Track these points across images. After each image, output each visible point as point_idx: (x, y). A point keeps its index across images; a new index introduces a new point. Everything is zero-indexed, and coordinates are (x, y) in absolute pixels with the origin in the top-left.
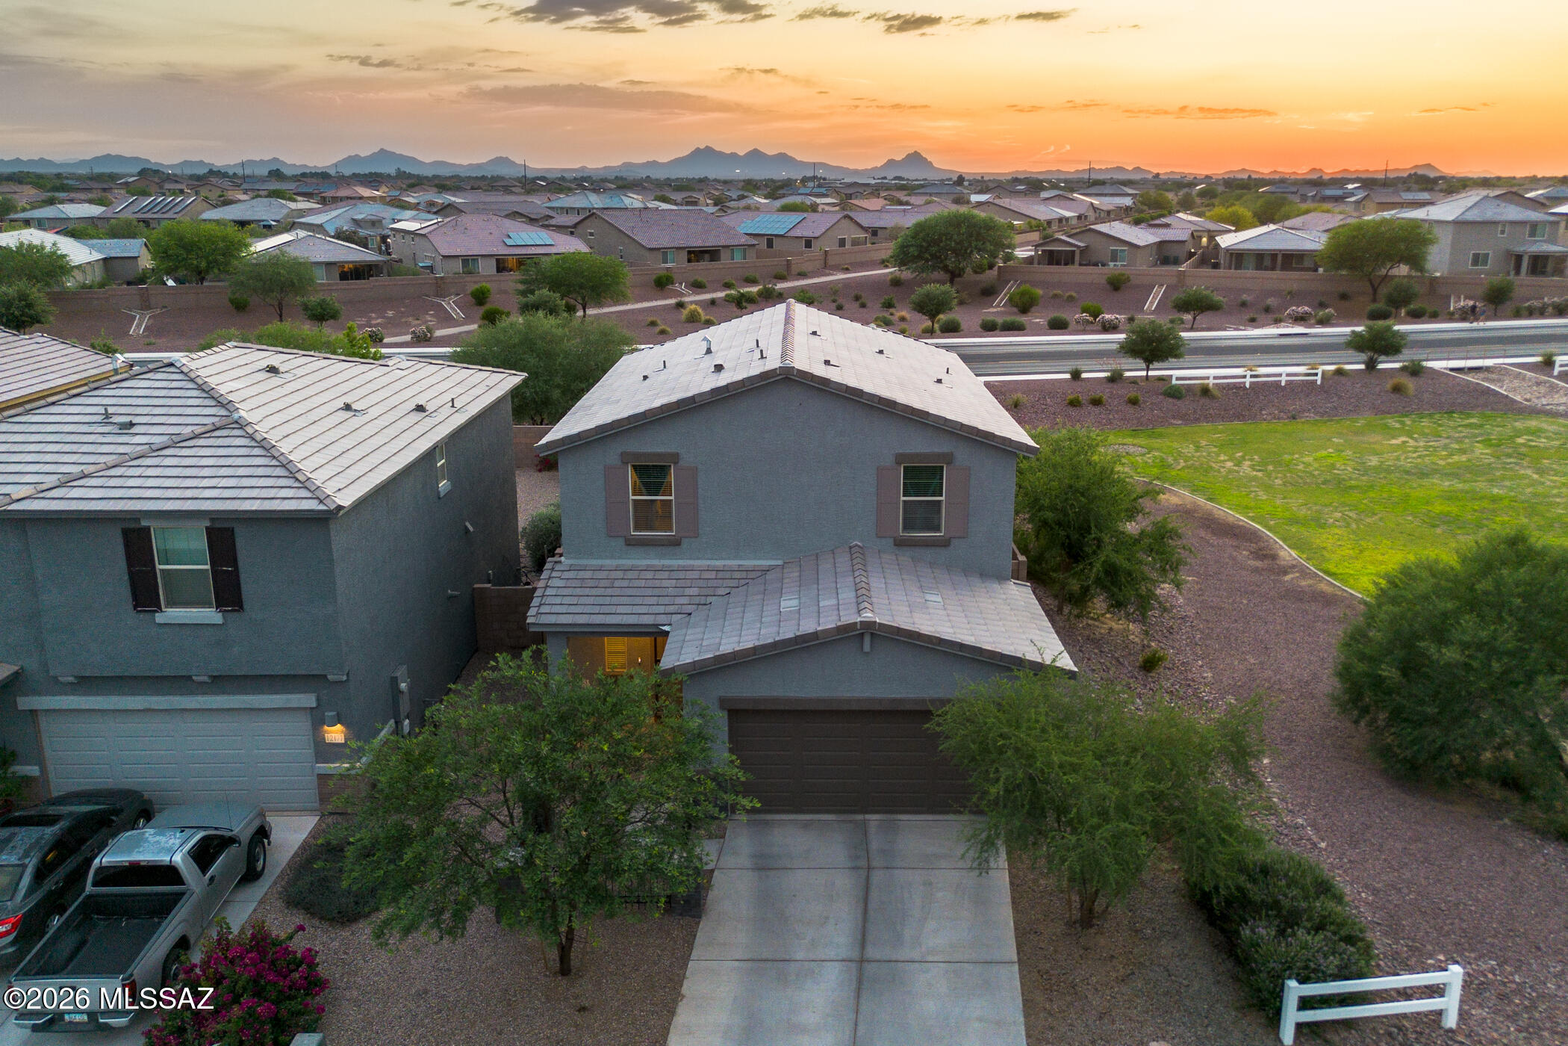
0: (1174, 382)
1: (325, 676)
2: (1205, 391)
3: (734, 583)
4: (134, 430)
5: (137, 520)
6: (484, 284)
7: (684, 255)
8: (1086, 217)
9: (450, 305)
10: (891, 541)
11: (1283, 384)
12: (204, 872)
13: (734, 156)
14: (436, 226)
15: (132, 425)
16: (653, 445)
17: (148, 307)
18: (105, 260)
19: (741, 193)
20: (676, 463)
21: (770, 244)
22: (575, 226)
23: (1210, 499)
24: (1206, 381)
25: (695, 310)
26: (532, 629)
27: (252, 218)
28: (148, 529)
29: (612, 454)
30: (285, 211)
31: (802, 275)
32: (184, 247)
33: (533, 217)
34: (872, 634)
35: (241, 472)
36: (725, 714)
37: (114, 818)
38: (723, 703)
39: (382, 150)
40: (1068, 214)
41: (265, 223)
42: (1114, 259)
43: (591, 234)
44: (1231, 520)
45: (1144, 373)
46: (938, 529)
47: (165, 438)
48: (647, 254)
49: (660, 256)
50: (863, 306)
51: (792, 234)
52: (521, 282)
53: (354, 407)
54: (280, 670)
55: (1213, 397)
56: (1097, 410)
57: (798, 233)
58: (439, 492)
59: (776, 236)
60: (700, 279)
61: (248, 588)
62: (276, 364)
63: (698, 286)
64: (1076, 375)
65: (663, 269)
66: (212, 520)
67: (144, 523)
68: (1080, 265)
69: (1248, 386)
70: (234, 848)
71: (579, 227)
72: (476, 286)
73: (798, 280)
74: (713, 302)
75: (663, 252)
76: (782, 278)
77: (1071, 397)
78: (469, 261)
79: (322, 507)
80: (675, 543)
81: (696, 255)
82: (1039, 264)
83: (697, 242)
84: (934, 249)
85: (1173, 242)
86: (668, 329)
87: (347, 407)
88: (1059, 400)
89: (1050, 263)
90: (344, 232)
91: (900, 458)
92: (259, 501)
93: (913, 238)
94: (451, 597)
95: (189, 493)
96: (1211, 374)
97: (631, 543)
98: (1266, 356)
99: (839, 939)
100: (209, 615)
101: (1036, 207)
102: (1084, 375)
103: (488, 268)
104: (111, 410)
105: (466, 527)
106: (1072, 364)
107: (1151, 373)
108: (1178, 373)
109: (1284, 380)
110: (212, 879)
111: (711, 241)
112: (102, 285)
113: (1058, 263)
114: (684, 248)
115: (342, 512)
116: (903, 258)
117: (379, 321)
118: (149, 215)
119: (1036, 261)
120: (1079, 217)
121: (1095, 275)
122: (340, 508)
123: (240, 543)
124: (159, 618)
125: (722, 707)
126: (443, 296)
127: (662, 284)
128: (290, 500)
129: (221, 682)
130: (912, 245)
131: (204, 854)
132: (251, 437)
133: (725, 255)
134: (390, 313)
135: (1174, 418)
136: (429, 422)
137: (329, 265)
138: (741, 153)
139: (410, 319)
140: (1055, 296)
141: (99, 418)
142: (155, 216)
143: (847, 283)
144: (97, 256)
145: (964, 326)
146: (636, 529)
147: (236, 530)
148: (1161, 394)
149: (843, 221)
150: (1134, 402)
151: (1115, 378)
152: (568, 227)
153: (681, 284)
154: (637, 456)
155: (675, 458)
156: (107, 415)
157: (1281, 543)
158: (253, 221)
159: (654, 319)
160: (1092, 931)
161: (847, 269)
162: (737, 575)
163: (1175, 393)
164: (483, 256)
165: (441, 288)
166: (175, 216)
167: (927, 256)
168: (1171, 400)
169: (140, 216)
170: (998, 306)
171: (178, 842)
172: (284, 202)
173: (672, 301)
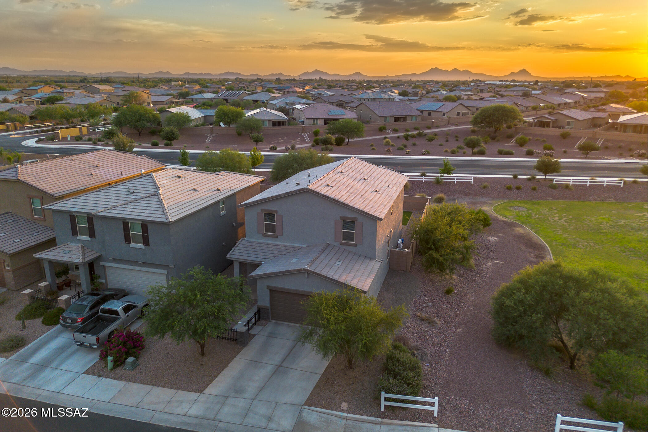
0: (554, 182)
1: (168, 266)
2: (567, 187)
3: (289, 251)
4: (134, 194)
5: (126, 220)
6: (318, 129)
7: (393, 119)
8: (579, 102)
9: (306, 137)
10: (339, 243)
11: (605, 186)
12: (126, 314)
13: (446, 71)
14: (307, 107)
15: (134, 192)
16: (270, 207)
17: (213, 133)
18: (204, 116)
19: (438, 89)
20: (277, 213)
21: (430, 114)
22: (356, 107)
23: (536, 232)
24: (569, 183)
25: (388, 141)
26: (228, 259)
27: (259, 99)
28: (128, 222)
29: (259, 209)
30: (270, 97)
31: (438, 127)
32: (224, 114)
33: (347, 102)
34: (308, 273)
35: (152, 209)
36: (268, 291)
37: (114, 296)
38: (268, 287)
39: (316, 70)
40: (569, 101)
41: (263, 101)
42: (568, 125)
43: (361, 110)
44: (538, 241)
45: (544, 177)
46: (353, 241)
47: (140, 197)
48: (379, 118)
49: (383, 119)
50: (457, 140)
51: (437, 111)
52: (327, 130)
53: (196, 189)
54: (157, 263)
55: (570, 189)
56: (517, 191)
57: (440, 110)
58: (220, 215)
59: (432, 111)
60: (396, 128)
61: (150, 240)
62: (180, 175)
63: (395, 131)
64: (515, 177)
65: (383, 124)
66: (142, 221)
67: (127, 221)
68: (553, 127)
69: (588, 186)
70: (136, 309)
71: (358, 107)
72: (315, 130)
73: (435, 129)
74: (398, 137)
75: (385, 118)
76: (429, 128)
77: (507, 186)
78: (315, 120)
79: (166, 221)
80: (276, 237)
81: (397, 119)
82: (535, 126)
83: (398, 114)
84: (487, 120)
85: (599, 118)
86: (375, 148)
87: (194, 189)
88: (503, 186)
89: (540, 126)
90: (281, 107)
91: (342, 218)
92: (152, 218)
93: (480, 115)
94: (223, 245)
95: (138, 214)
96: (571, 180)
97: (265, 236)
98: (609, 172)
99: (277, 359)
100: (141, 246)
101: (555, 98)
102: (519, 177)
103: (321, 123)
104: (130, 188)
105: (233, 225)
106: (515, 172)
107: (547, 177)
108: (556, 178)
109: (605, 184)
110: (128, 316)
111: (404, 114)
112: (203, 125)
113: (544, 127)
114: (393, 116)
115: (171, 223)
116: (475, 122)
117: (282, 141)
118: (228, 98)
119: (533, 125)
120: (575, 102)
121: (557, 132)
122: (170, 222)
123: (149, 228)
124: (131, 246)
125: (267, 289)
126: (304, 132)
127: (382, 130)
128: (160, 218)
129: (145, 264)
130: (479, 118)
131: (127, 309)
132: (159, 199)
133: (409, 119)
134: (286, 138)
135: (549, 197)
136: (219, 194)
137: (269, 121)
138: (449, 70)
139: (292, 141)
140: (537, 140)
141: (127, 190)
142: (229, 98)
143: (453, 131)
144: (202, 115)
145: (487, 152)
146: (266, 231)
147: (148, 225)
148: (548, 187)
149: (459, 106)
150: (534, 189)
151: (532, 179)
152: (354, 107)
153: (389, 129)
154: (266, 210)
155: (277, 212)
156: (129, 189)
157: (550, 252)
158: (259, 100)
159: (372, 144)
160: (351, 370)
161: (457, 125)
162: (291, 249)
163: (554, 187)
164: (319, 118)
165: (304, 130)
166: (236, 98)
167: (484, 122)
168: (551, 189)
169: (225, 98)
170: (512, 143)
171: (120, 305)
172: (270, 94)
173: (383, 137)
